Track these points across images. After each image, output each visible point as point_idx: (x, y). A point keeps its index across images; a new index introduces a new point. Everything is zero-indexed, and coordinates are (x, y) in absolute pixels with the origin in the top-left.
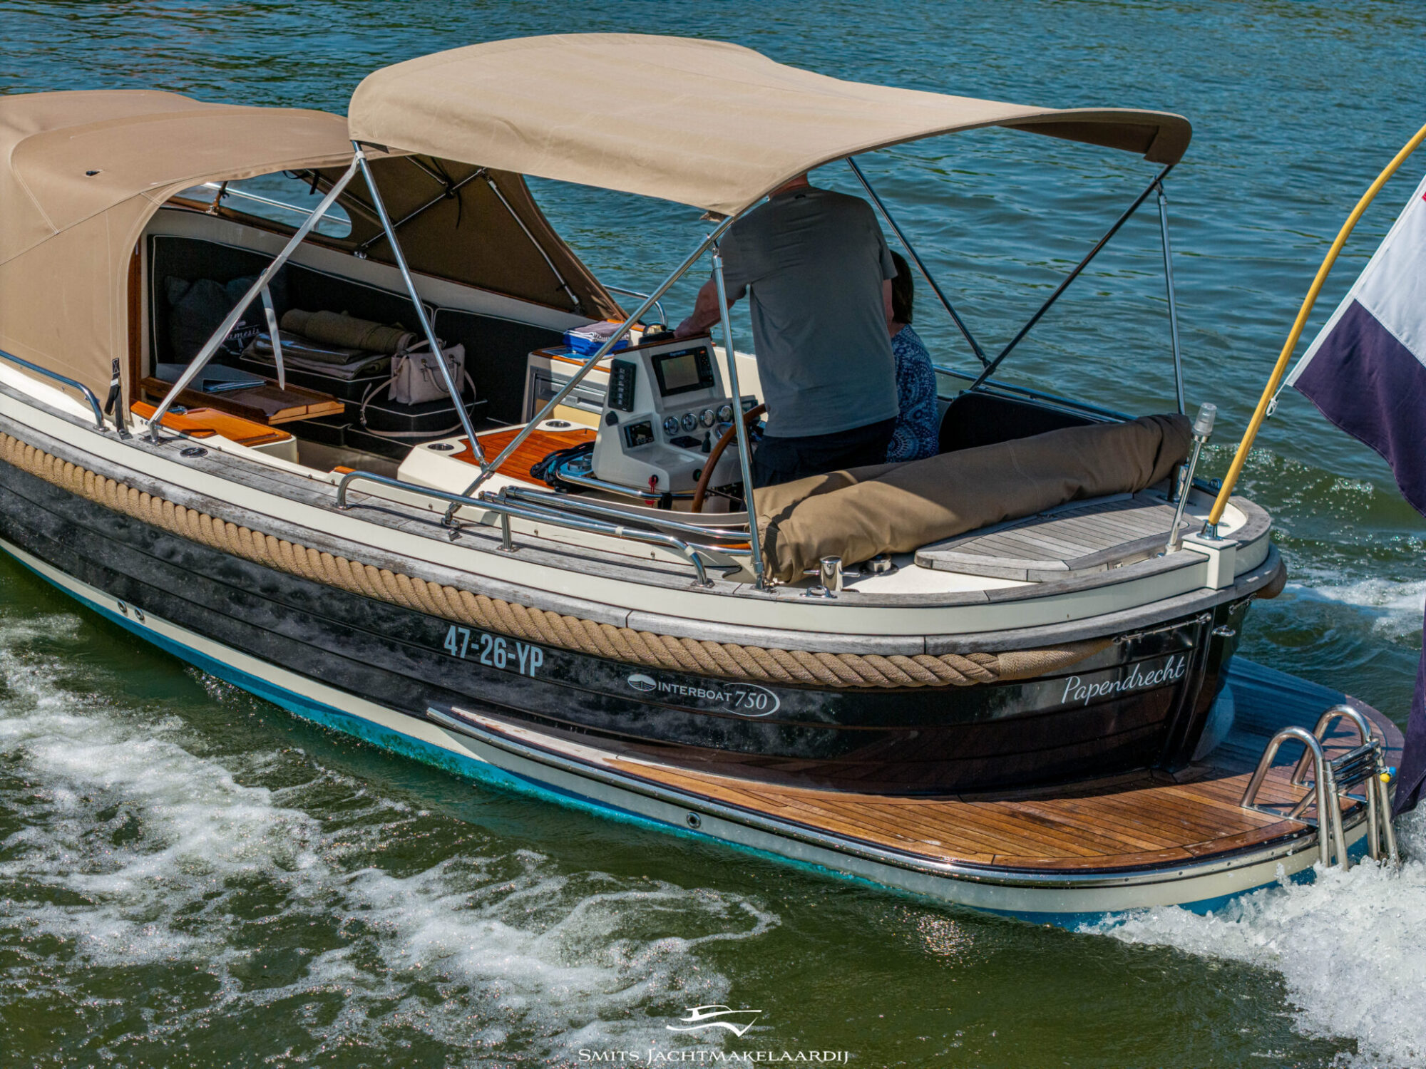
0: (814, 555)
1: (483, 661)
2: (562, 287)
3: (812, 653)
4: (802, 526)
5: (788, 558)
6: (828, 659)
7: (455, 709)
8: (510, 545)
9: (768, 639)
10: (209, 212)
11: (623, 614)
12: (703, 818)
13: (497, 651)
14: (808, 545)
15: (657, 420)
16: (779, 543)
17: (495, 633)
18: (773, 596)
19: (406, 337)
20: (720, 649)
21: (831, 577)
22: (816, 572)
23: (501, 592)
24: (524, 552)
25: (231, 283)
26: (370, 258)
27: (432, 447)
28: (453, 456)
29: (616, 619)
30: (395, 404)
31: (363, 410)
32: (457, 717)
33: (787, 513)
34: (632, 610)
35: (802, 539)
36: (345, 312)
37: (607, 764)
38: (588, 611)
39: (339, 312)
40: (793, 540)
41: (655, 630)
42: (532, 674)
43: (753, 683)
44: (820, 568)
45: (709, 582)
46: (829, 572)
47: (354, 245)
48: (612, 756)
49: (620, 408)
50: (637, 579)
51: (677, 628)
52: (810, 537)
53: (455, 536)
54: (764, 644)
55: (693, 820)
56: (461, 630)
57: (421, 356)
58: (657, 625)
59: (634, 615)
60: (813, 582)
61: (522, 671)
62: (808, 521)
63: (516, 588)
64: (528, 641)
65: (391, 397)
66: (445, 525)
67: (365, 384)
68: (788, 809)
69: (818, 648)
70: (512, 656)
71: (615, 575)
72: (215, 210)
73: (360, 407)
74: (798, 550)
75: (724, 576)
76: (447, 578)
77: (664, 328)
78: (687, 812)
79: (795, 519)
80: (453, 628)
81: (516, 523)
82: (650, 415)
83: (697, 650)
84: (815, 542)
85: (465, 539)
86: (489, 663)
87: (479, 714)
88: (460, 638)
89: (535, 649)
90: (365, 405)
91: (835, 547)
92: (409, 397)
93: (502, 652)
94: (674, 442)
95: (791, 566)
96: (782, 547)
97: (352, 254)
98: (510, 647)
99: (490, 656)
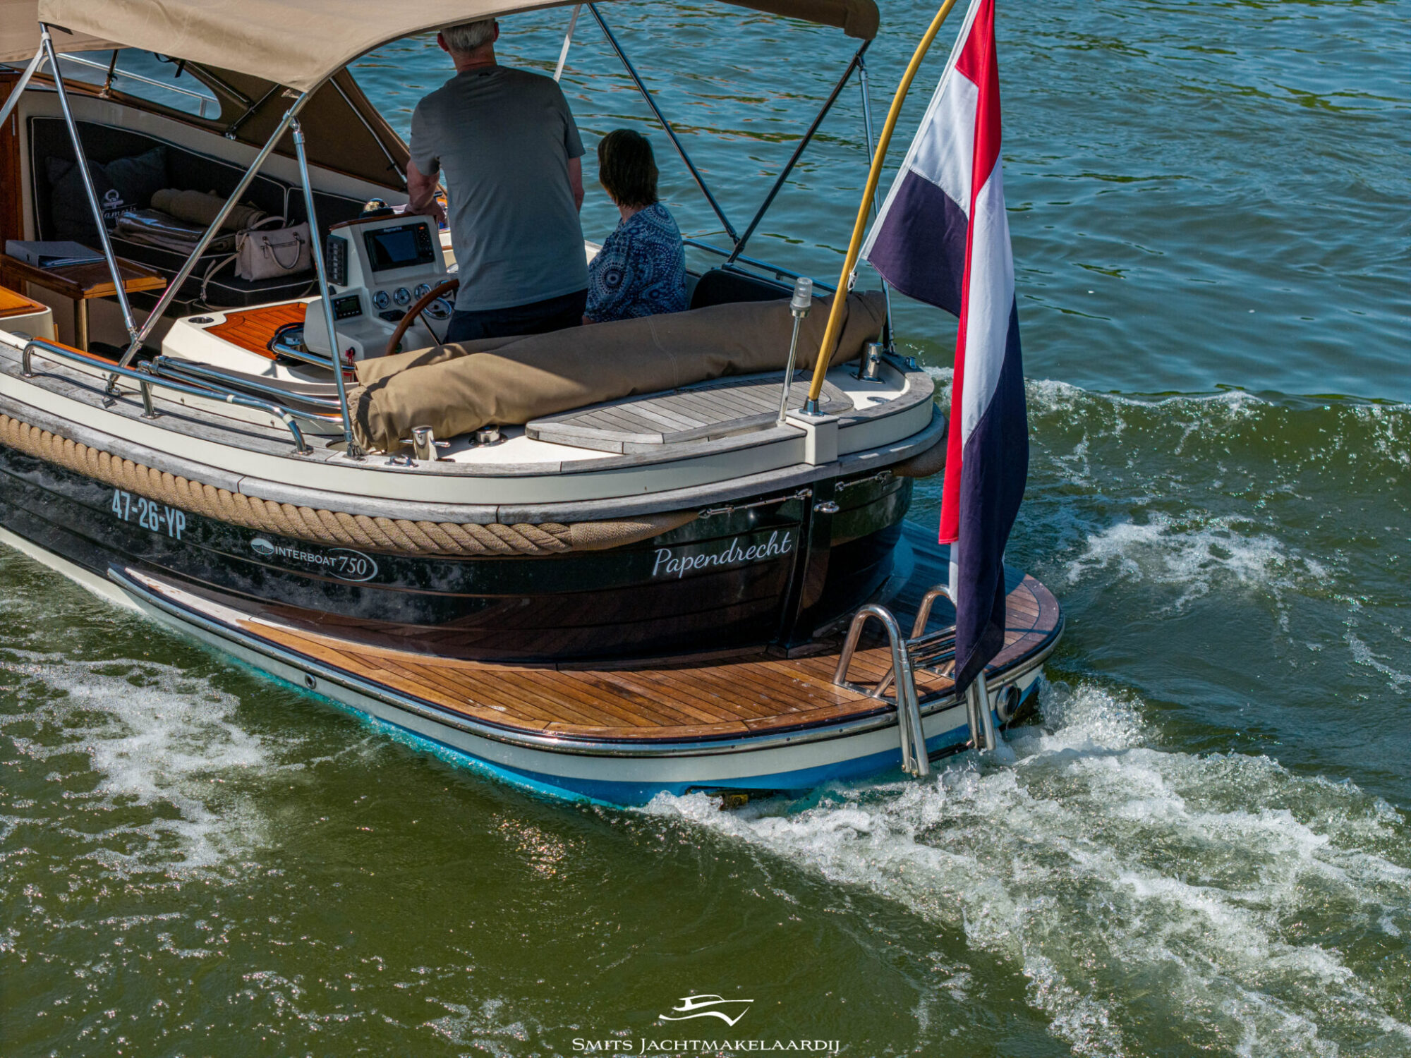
0: (407, 425)
1: (142, 524)
2: (392, 166)
3: (394, 520)
4: (397, 396)
5: (381, 428)
6: (407, 526)
7: (128, 570)
8: (152, 413)
9: (355, 506)
10: (101, 95)
11: (235, 479)
12: (318, 680)
13: (152, 515)
14: (401, 415)
15: (367, 295)
16: (371, 412)
17: (148, 499)
18: (360, 463)
19: (257, 214)
21: (423, 447)
22: (409, 441)
23: (142, 457)
24: (165, 419)
25: (112, 164)
26: (238, 139)
27: (191, 321)
28: (206, 329)
29: (230, 484)
31: (204, 286)
32: (129, 577)
33: (383, 383)
34: (245, 476)
35: (395, 409)
36: (212, 192)
37: (238, 625)
38: (208, 477)
39: (206, 191)
40: (385, 409)
41: (261, 495)
42: (179, 537)
43: (354, 549)
44: (412, 437)
45: (310, 449)
46: (420, 442)
47: (225, 126)
48: (246, 617)
50: (247, 446)
51: (278, 493)
52: (403, 407)
53: (111, 403)
54: (351, 510)
55: (309, 681)
56: (124, 494)
57: (263, 234)
58: (262, 491)
59: (246, 482)
60: (410, 452)
61: (171, 534)
62: (404, 391)
63: (155, 453)
64: (173, 507)
65: (238, 272)
66: (108, 393)
67: (210, 260)
68: (382, 672)
69: (398, 515)
70: (162, 519)
71: (230, 442)
72: (107, 92)
73: (201, 283)
74: (390, 420)
75: (328, 445)
76: (102, 444)
77: (382, 204)
78: (303, 674)
79: (390, 388)
80: (117, 492)
81: (156, 390)
82: (359, 290)
83: (292, 513)
84: (409, 412)
85: (120, 406)
86: (146, 526)
87: (146, 575)
88: (123, 499)
89: (179, 513)
90: (207, 281)
91: (432, 416)
92: (251, 274)
93: (155, 515)
94: (382, 316)
95: (384, 435)
96: (376, 416)
97: (223, 135)
98: (161, 512)
99: (146, 520)
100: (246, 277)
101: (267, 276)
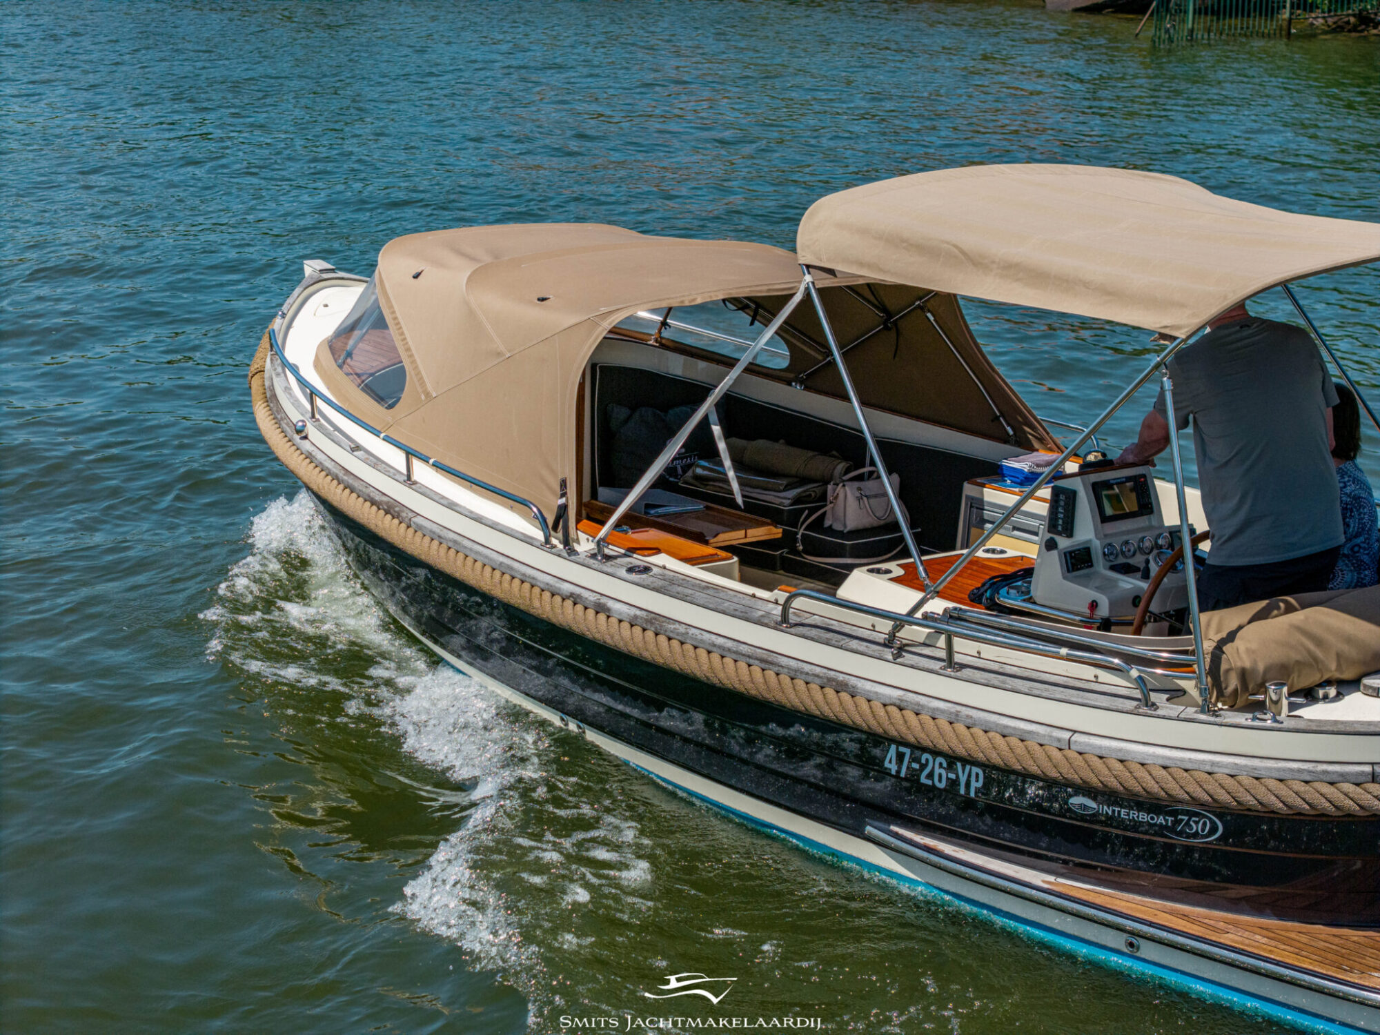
0: (1259, 680)
1: (923, 780)
3: (1257, 779)
4: (1248, 651)
5: (1233, 683)
6: (1273, 784)
7: (894, 828)
8: (951, 664)
9: (1213, 764)
10: (651, 342)
11: (1066, 735)
12: (1142, 942)
13: (937, 771)
14: (1254, 670)
15: (1097, 546)
16: (1224, 667)
17: (936, 753)
18: (1218, 720)
19: (841, 466)
20: (1164, 772)
21: (1277, 703)
22: (1261, 697)
23: (943, 711)
24: (966, 673)
25: (671, 412)
26: (807, 388)
27: (871, 571)
28: (891, 579)
29: (1059, 740)
30: (830, 531)
31: (799, 536)
32: (896, 836)
33: (1231, 637)
34: (1075, 732)
35: (1247, 664)
36: (782, 441)
37: (1046, 886)
38: (1030, 732)
39: (776, 440)
40: (1239, 664)
41: (1098, 752)
42: (972, 795)
43: (1198, 808)
44: (1265, 692)
45: (1154, 706)
46: (1274, 697)
47: (792, 376)
48: (1051, 878)
49: (1059, 534)
50: (1080, 700)
51: (1120, 750)
52: (1255, 662)
53: (897, 656)
54: (1208, 768)
55: (1131, 945)
56: (902, 749)
57: (856, 484)
58: (1100, 747)
59: (1076, 737)
60: (1259, 706)
61: (962, 791)
62: (1254, 646)
63: (959, 708)
64: (968, 761)
65: (827, 523)
66: (888, 644)
67: (802, 510)
68: (1229, 935)
69: (1263, 773)
70: (952, 776)
71: (1058, 696)
72: (656, 341)
73: (796, 533)
74: (1244, 674)
75: (1168, 700)
76: (890, 697)
77: (1104, 455)
78: (1125, 935)
79: (1240, 643)
80: (893, 747)
81: (958, 643)
82: (1090, 541)
83: (1140, 773)
84: (1261, 667)
85: (908, 659)
86: (929, 782)
87: (918, 833)
88: (900, 757)
89: (975, 770)
90: (802, 531)
91: (1281, 672)
92: (845, 526)
93: (943, 772)
94: (1113, 568)
95: (1236, 691)
96: (1227, 671)
97: (790, 384)
98: (951, 767)
99: (930, 776)
100: (838, 527)
101: (860, 527)
